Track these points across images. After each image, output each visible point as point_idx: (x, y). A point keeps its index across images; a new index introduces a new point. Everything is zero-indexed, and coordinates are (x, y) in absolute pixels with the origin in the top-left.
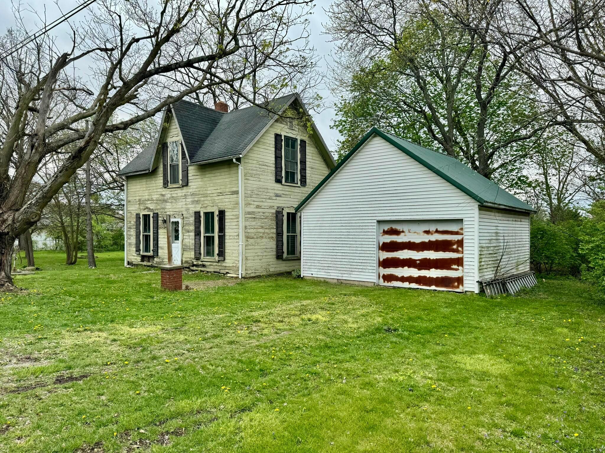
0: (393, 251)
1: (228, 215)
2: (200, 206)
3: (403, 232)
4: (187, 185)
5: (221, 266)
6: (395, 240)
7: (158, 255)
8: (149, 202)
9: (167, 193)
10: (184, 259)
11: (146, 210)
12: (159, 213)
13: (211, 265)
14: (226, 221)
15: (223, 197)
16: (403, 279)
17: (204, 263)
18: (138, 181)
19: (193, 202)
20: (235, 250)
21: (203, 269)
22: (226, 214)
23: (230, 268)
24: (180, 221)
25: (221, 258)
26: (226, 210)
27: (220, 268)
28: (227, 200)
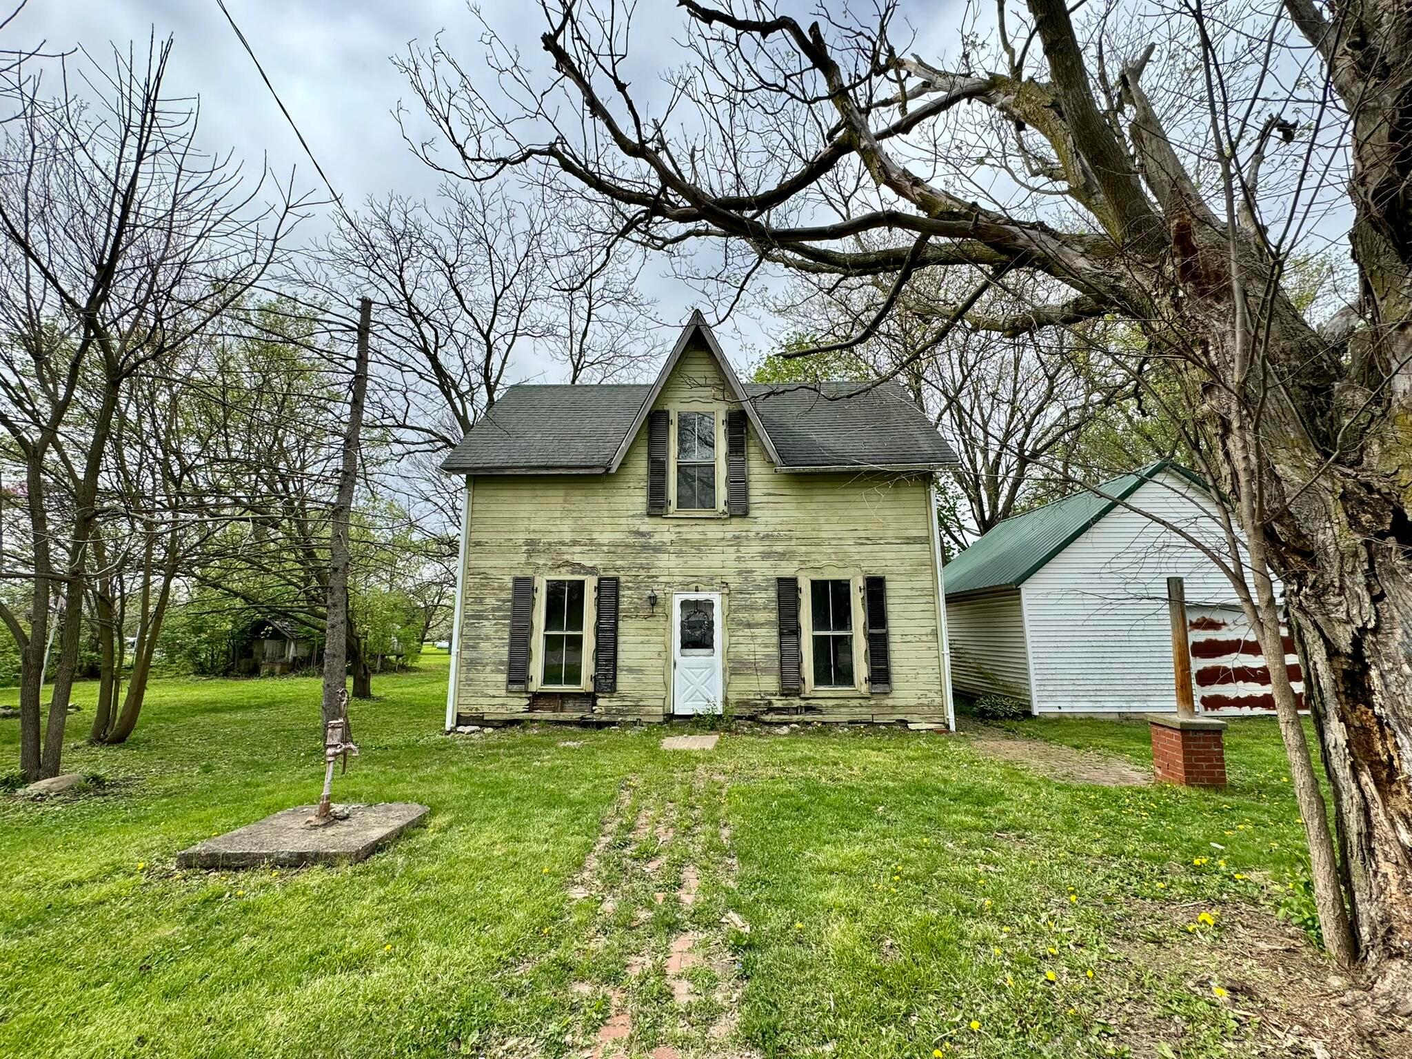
0: (1214, 656)
1: (894, 589)
2: (796, 564)
3: (1225, 624)
4: (745, 514)
5: (877, 705)
6: (1213, 638)
7: (614, 690)
8: (577, 549)
9: (663, 531)
10: (733, 697)
11: (563, 570)
12: (622, 579)
13: (839, 706)
14: (890, 601)
15: (876, 548)
16: (1239, 702)
17: (813, 702)
18: (526, 493)
19: (766, 556)
20: (925, 668)
21: (808, 718)
22: (889, 585)
23: (909, 709)
24: (717, 599)
25: (880, 688)
26: (887, 577)
27: (875, 711)
28: (892, 555)
